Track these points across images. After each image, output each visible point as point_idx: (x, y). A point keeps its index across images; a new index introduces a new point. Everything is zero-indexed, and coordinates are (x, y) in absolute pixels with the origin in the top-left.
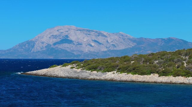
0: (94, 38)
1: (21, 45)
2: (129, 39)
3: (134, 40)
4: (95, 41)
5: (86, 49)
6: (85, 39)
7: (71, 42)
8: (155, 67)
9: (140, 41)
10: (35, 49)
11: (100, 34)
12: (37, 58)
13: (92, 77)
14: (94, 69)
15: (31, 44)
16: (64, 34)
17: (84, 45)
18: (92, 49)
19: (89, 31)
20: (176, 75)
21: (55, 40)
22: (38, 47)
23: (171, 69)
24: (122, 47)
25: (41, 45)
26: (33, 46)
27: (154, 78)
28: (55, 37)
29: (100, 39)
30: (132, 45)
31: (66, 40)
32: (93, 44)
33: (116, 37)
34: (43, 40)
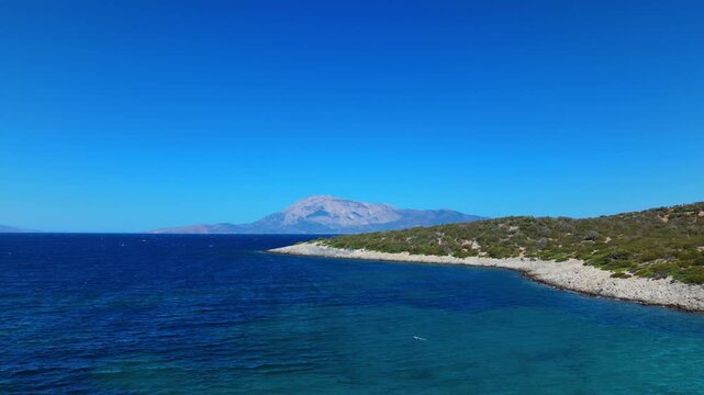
0: (353, 210)
1: (269, 218)
2: (394, 211)
3: (399, 212)
4: (354, 213)
5: (344, 223)
6: (343, 211)
7: (326, 214)
8: (406, 244)
9: (406, 214)
10: (285, 223)
11: (360, 205)
12: (287, 233)
13: (338, 255)
14: (341, 246)
15: (280, 216)
16: (319, 205)
17: (341, 218)
18: (351, 223)
19: (348, 201)
20: (428, 253)
21: (308, 213)
22: (288, 220)
23: (423, 246)
24: (385, 220)
25: (292, 218)
26: (283, 220)
27: (405, 256)
28: (308, 208)
29: (360, 211)
30: (398, 217)
31: (321, 212)
32: (352, 217)
33: (379, 209)
34: (294, 212)
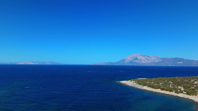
0: (146, 58)
1: (121, 61)
2: (160, 58)
4: (147, 59)
5: (144, 62)
6: (143, 58)
7: (138, 59)
9: (164, 59)
10: (125, 62)
11: (148, 57)
12: (126, 65)
15: (124, 60)
16: (136, 57)
17: (143, 61)
18: (146, 62)
19: (144, 55)
21: (132, 59)
22: (127, 61)
24: (157, 61)
25: (127, 60)
26: (125, 61)
28: (132, 58)
29: (149, 58)
30: (161, 60)
31: (136, 59)
32: (146, 60)
33: (155, 58)
34: (128, 59)
